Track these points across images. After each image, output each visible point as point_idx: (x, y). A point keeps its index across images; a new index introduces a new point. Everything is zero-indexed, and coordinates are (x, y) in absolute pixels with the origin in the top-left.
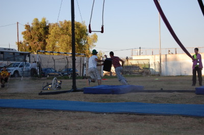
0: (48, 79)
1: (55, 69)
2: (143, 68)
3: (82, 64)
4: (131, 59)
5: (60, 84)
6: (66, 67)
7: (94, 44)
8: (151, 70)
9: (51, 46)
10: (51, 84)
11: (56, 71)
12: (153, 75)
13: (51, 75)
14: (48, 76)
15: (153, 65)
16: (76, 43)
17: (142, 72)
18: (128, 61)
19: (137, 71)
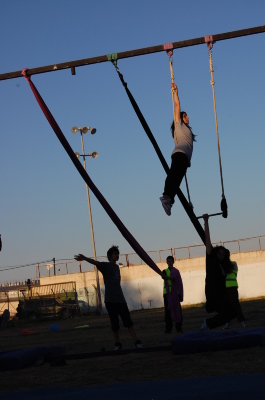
2: (65, 302)
4: (37, 284)
12: (84, 315)
17: (62, 311)
18: (30, 289)
19: (51, 308)
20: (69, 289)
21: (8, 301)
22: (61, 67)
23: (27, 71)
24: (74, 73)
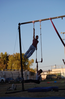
0: (9, 84)
1: (12, 78)
2: (58, 76)
3: (26, 75)
4: (51, 71)
5: (16, 87)
6: (18, 77)
7: (32, 64)
8: (62, 77)
9: (10, 66)
10: (12, 87)
11: (13, 79)
12: (63, 79)
13: (11, 81)
14: (9, 82)
15: (63, 74)
16: (23, 64)
17: (57, 78)
18: (49, 72)
19: (54, 77)
20: (59, 72)
21: (44, 75)
22: (59, 17)
23: (51, 18)
24: (62, 19)
